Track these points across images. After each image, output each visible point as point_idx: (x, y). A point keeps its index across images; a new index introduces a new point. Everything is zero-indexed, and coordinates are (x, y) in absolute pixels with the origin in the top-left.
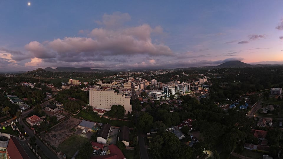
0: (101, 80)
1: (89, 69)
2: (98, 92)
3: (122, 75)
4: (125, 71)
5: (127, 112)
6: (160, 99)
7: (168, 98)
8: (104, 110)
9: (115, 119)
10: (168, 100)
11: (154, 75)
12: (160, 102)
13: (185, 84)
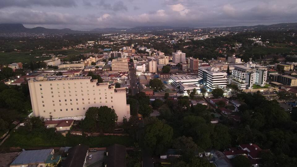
0: (56, 55)
1: (18, 27)
2: (51, 85)
3: (107, 42)
4: (116, 32)
5: (120, 119)
6: (190, 95)
7: (209, 93)
8: (70, 121)
9: (96, 134)
10: (207, 98)
11: (181, 40)
12: (190, 100)
13: (254, 65)
